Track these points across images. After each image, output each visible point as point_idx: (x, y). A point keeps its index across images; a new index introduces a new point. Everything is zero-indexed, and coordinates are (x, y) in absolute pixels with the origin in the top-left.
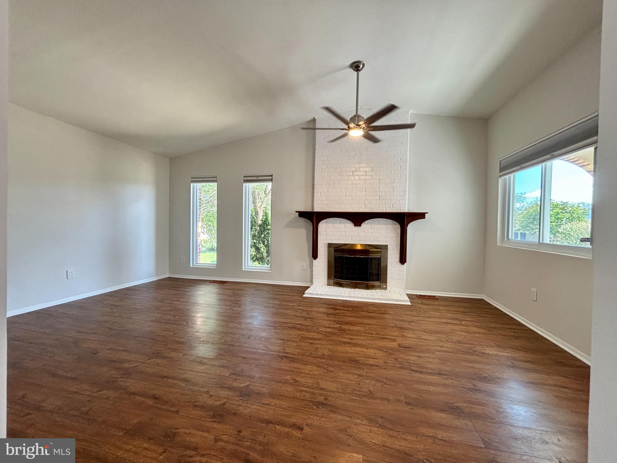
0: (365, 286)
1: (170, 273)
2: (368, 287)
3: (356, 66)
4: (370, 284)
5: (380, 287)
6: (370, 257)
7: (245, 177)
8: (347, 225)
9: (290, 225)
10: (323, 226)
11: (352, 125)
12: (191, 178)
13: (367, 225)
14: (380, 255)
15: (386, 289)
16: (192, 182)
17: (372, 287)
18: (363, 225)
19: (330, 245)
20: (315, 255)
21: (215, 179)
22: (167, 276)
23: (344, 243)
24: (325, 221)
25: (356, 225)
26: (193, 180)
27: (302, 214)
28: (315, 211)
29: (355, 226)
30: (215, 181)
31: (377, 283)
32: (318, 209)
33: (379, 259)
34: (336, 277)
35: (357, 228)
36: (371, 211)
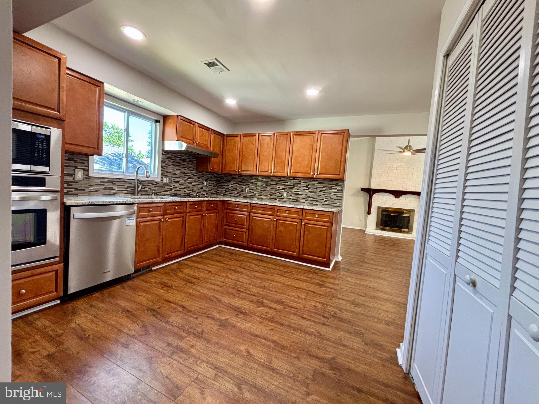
0: (399, 231)
2: (401, 232)
5: (408, 232)
6: (403, 216)
8: (392, 197)
9: (354, 195)
10: (376, 197)
11: (406, 150)
13: (403, 198)
14: (410, 215)
15: (411, 234)
17: (404, 232)
18: (401, 197)
19: (379, 208)
20: (369, 213)
24: (377, 194)
27: (363, 189)
28: (371, 188)
29: (395, 197)
31: (406, 230)
32: (373, 187)
33: (409, 217)
34: (381, 225)
35: (397, 199)
36: (406, 190)
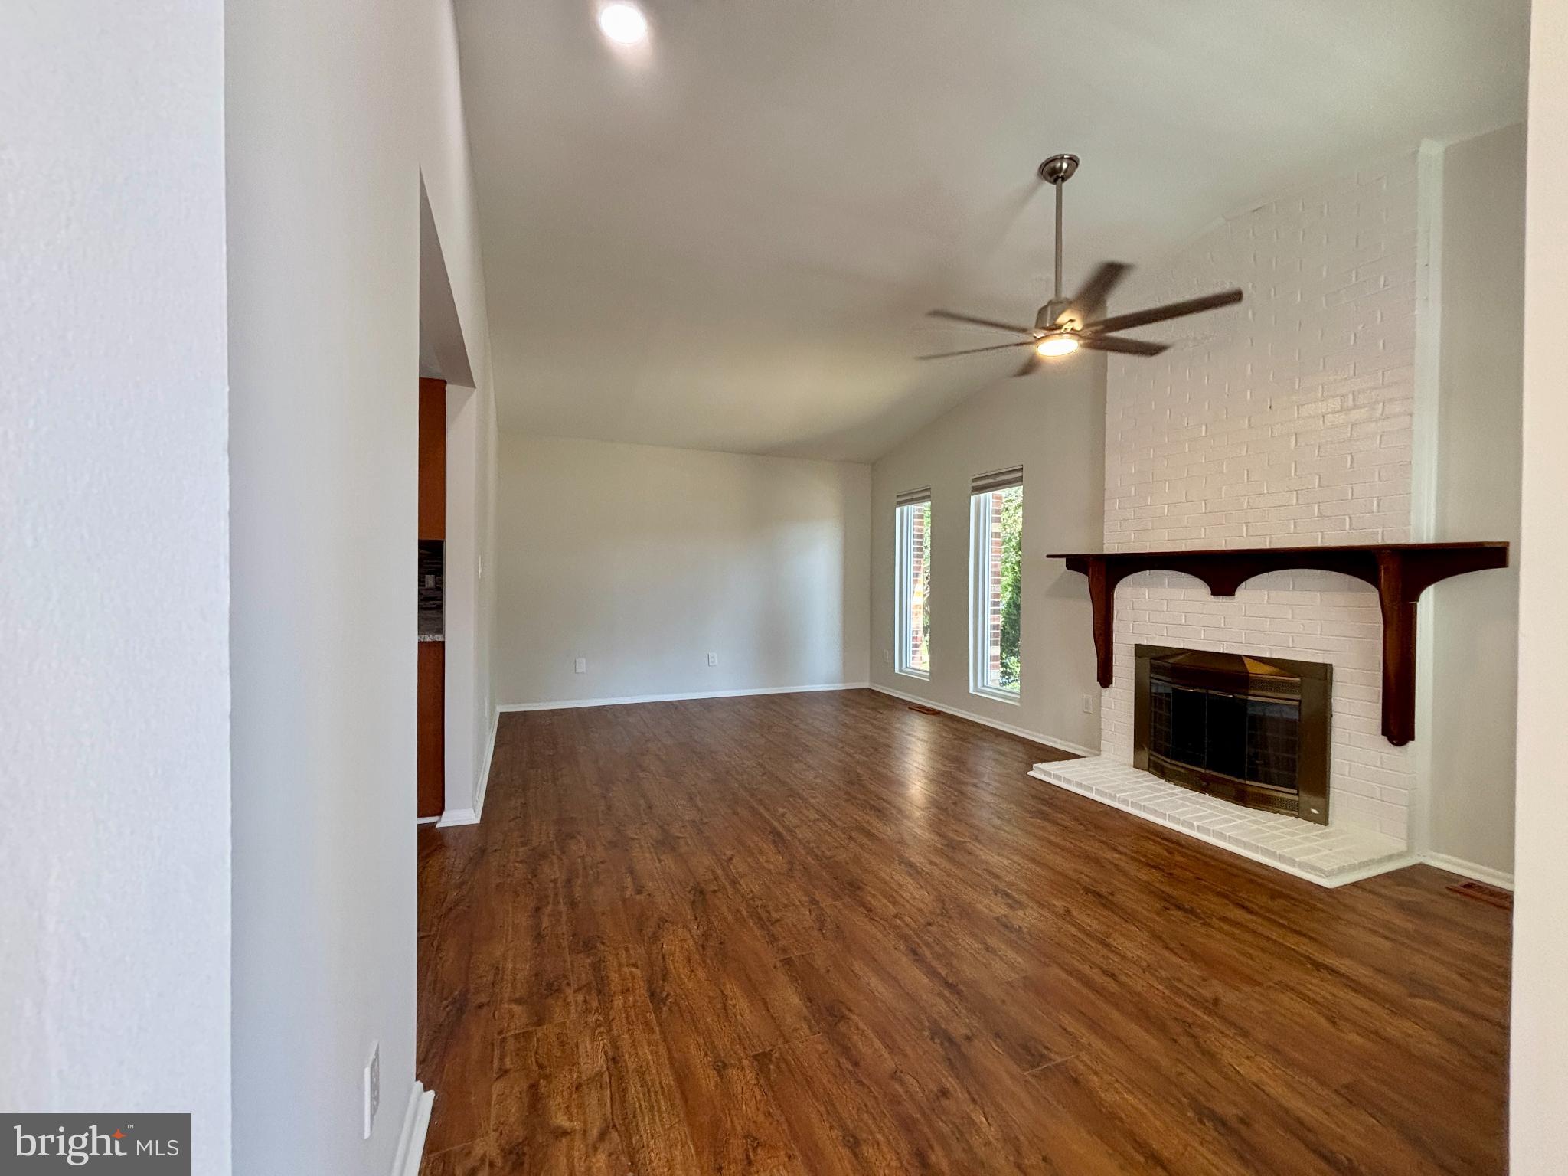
0: (1233, 791)
1: (872, 681)
2: (1242, 798)
3: (1054, 172)
4: (1251, 789)
5: (1295, 810)
6: (1250, 698)
7: (974, 480)
8: (1192, 591)
9: (1056, 592)
10: (1128, 593)
12: (898, 496)
13: (1254, 592)
14: (1298, 697)
15: (1323, 820)
16: (900, 503)
18: (1242, 590)
19: (1141, 651)
20: (1105, 677)
21: (928, 493)
22: (866, 685)
23: (1181, 647)
24: (1130, 578)
25: (1217, 591)
26: (899, 500)
27: (1076, 563)
28: (1106, 552)
29: (1214, 593)
30: (927, 498)
32: (1113, 545)
34: (1156, 749)
35: (1222, 602)
36: (1267, 546)
